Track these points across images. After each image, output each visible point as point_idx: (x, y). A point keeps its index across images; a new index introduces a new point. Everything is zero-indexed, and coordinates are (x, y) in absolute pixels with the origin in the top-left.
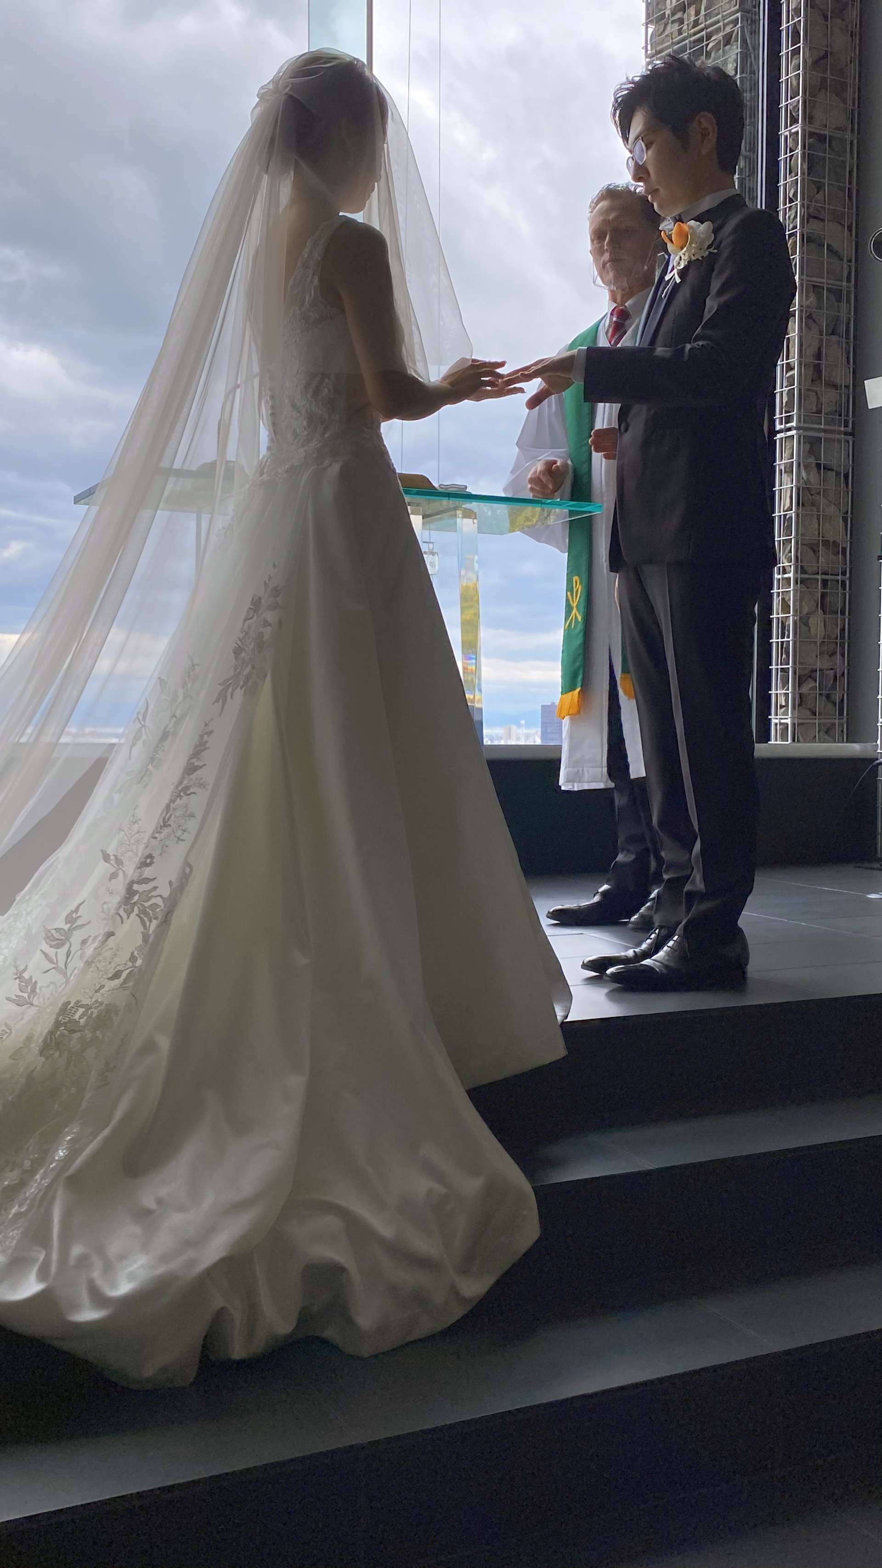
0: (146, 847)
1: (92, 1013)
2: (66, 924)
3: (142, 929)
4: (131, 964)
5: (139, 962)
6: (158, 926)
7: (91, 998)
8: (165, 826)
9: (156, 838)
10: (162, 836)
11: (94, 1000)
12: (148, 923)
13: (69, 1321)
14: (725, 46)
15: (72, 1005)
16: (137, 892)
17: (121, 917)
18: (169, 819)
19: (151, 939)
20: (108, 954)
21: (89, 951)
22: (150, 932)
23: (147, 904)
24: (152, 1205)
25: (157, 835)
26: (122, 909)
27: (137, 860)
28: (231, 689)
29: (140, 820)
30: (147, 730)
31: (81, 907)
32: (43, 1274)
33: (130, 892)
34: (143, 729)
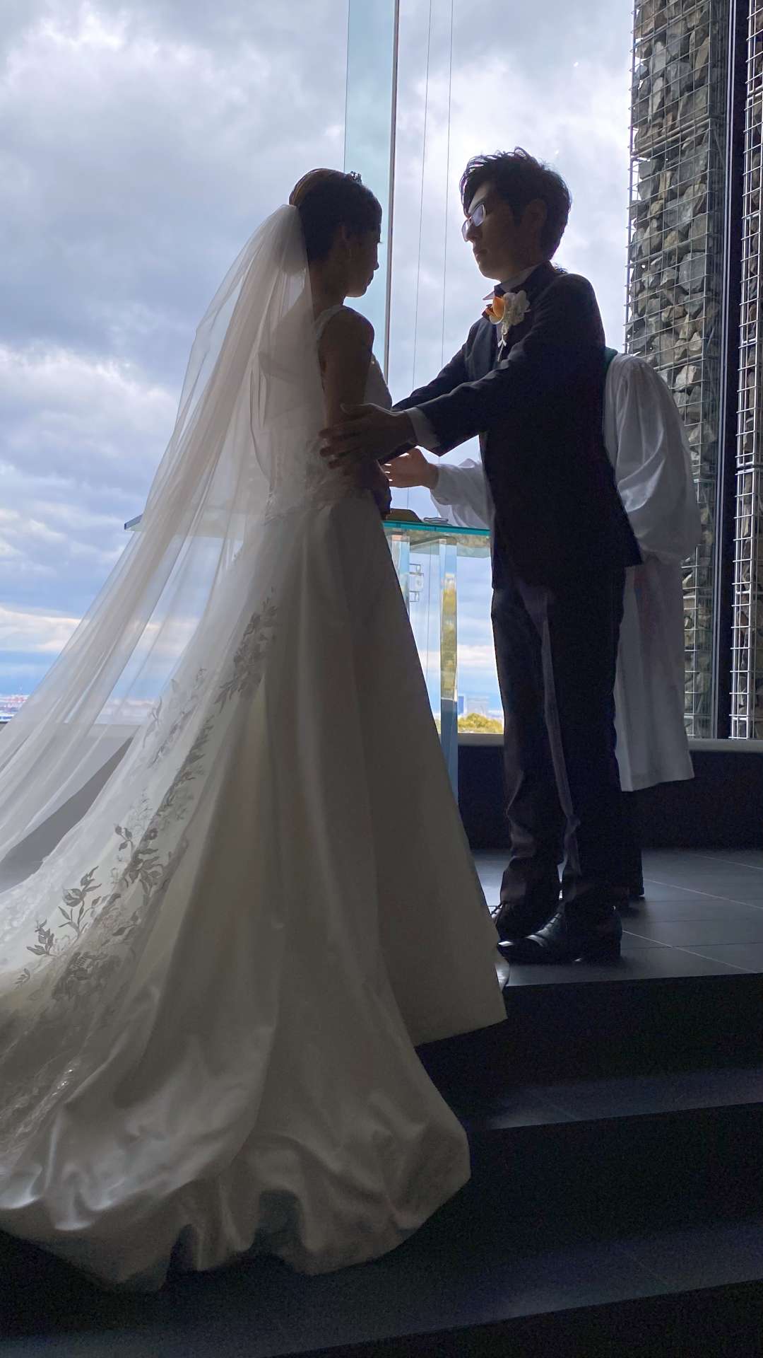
0: (151, 823)
1: (98, 963)
2: (82, 885)
3: (144, 893)
4: (132, 923)
5: (139, 921)
6: (157, 892)
7: (98, 950)
8: (168, 805)
9: (160, 815)
10: (166, 813)
11: (100, 952)
12: (149, 887)
13: (58, 1230)
14: (696, 146)
15: (81, 956)
16: (142, 860)
17: (127, 882)
18: (171, 800)
19: (150, 903)
20: (114, 913)
21: (99, 909)
22: (150, 896)
23: (149, 871)
24: (136, 1132)
25: (161, 813)
26: (128, 875)
27: (142, 833)
28: (229, 692)
29: (148, 799)
30: (160, 723)
31: (95, 871)
32: (38, 1188)
33: (135, 861)
34: (156, 723)
